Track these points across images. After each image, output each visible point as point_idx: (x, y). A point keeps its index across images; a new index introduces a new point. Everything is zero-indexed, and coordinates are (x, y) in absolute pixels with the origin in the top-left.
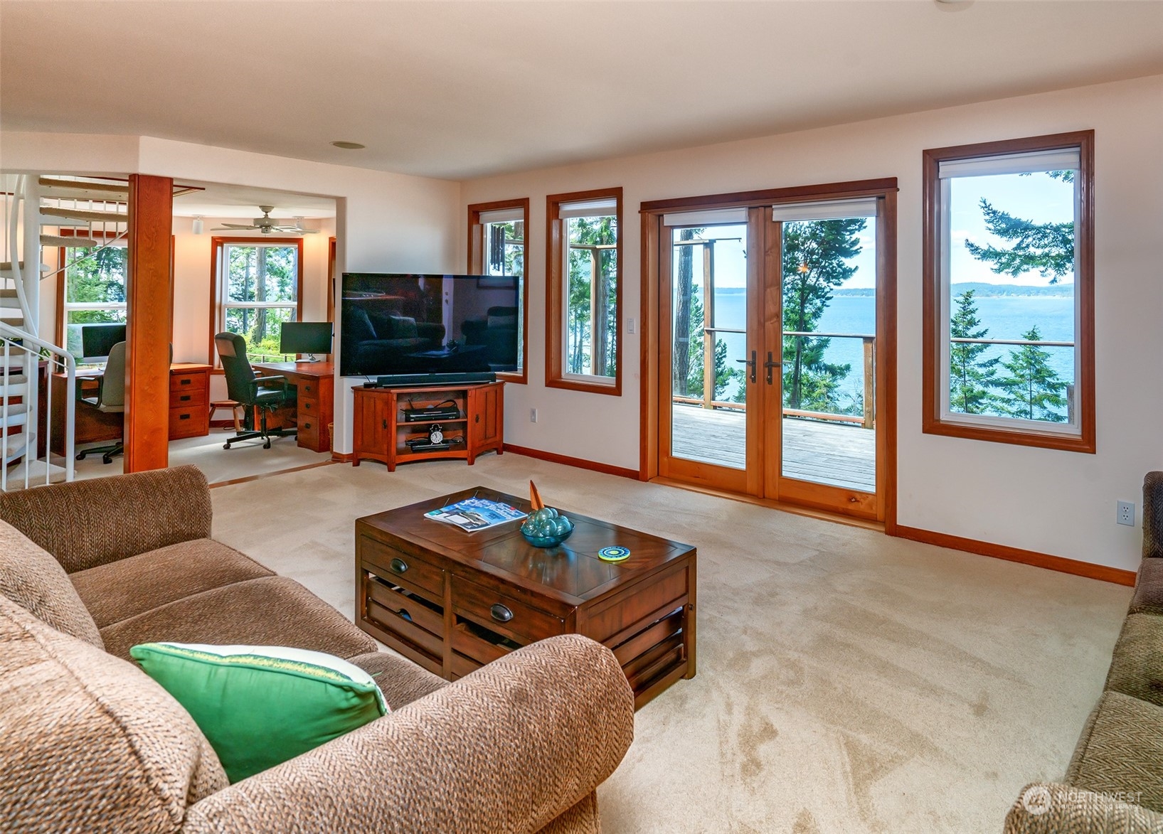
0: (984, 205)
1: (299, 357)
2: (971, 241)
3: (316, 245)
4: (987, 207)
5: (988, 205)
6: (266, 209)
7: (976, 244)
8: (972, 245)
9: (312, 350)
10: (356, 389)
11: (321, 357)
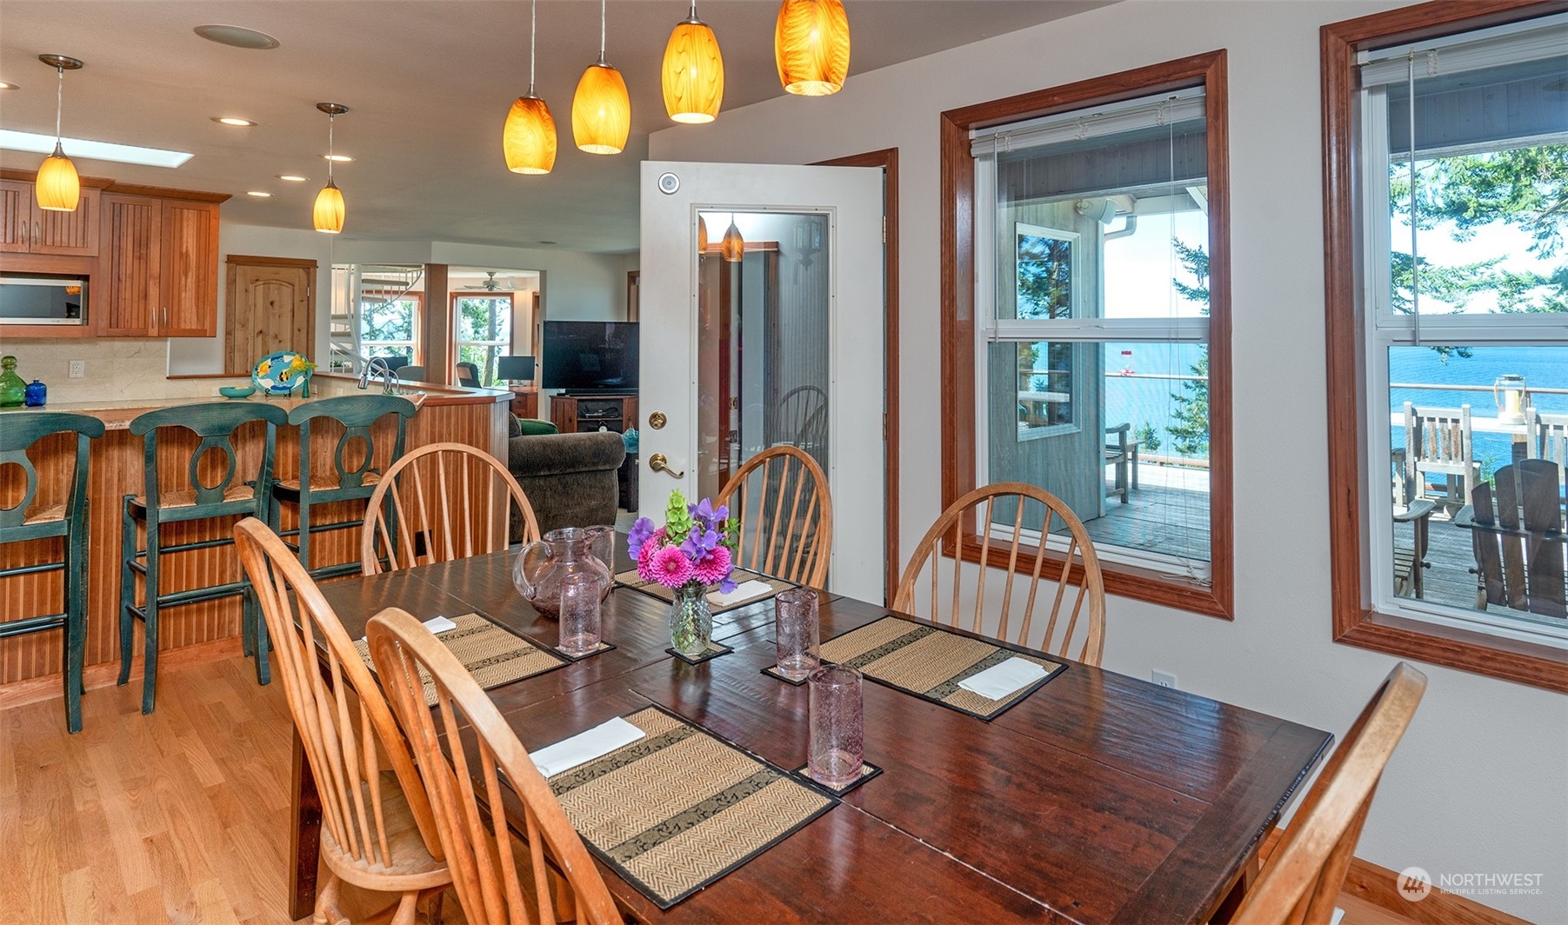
0: (1176, 243)
1: (511, 383)
2: (1178, 281)
3: (525, 297)
4: (1177, 244)
5: (1180, 243)
6: (491, 274)
7: (1185, 284)
8: (1180, 285)
9: (520, 378)
10: (552, 397)
11: (527, 382)
